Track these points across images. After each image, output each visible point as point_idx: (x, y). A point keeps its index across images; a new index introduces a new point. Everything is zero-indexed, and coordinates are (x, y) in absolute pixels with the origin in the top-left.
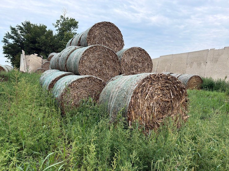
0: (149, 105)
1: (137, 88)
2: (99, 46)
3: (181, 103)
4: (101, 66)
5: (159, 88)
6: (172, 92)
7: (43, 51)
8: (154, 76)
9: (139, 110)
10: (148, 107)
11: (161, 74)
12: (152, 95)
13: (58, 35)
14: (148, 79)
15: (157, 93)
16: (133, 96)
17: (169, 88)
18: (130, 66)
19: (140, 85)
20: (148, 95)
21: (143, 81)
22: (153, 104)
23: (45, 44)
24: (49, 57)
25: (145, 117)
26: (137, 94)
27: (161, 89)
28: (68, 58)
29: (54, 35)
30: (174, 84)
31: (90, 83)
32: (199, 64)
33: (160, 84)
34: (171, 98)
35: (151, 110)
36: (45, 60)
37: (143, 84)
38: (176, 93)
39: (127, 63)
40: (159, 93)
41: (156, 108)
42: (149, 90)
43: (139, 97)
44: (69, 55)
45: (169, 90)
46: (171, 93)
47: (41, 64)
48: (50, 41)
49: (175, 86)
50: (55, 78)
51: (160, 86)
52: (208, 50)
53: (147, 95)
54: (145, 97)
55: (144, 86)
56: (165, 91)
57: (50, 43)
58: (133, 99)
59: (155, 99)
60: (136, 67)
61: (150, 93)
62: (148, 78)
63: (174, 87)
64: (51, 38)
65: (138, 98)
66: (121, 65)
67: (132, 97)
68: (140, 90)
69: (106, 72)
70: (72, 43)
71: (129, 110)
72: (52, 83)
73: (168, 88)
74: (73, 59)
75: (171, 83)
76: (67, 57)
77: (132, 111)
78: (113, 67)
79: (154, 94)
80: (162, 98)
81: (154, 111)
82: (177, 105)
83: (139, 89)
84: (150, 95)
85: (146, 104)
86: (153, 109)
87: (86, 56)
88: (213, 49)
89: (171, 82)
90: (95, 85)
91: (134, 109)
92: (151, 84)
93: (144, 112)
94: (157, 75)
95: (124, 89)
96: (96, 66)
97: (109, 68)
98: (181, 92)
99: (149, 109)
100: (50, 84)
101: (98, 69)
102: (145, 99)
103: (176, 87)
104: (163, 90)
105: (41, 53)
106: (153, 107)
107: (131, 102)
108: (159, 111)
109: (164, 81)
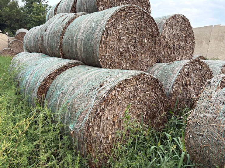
2: (134, 7)
7: (8, 27)
13: (25, 7)
23: (9, 17)
24: (16, 34)
28: (63, 33)
29: (20, 7)
36: (12, 37)
44: (65, 28)
47: (7, 43)
48: (15, 14)
50: (48, 74)
52: (212, 26)
57: (16, 16)
64: (17, 10)
70: (58, 10)
72: (45, 84)
74: (80, 35)
76: (62, 30)
87: (112, 28)
88: (219, 25)
100: (41, 87)
105: (6, 29)
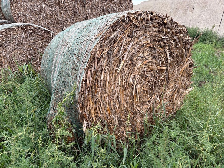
0: (126, 81)
1: (98, 46)
3: (182, 70)
4: (52, 7)
5: (147, 44)
6: (170, 51)
8: (136, 16)
9: (106, 95)
10: (123, 87)
11: (151, 13)
12: (131, 60)
14: (124, 24)
15: (142, 55)
16: (90, 67)
17: (165, 43)
18: (100, 8)
19: (106, 39)
20: (123, 62)
21: (113, 28)
22: (134, 78)
25: (117, 106)
26: (99, 60)
27: (150, 47)
30: (174, 34)
31: (27, 38)
32: (185, 11)
33: (148, 36)
34: (167, 62)
35: (131, 90)
37: (113, 36)
38: (175, 52)
39: (96, 3)
40: (145, 54)
41: (139, 87)
42: (125, 50)
43: (103, 68)
45: (165, 46)
46: (168, 53)
49: (176, 38)
51: (148, 41)
53: (120, 61)
54: (118, 67)
55: (115, 42)
56: (157, 50)
58: (89, 73)
59: (139, 69)
60: (109, 10)
61: (127, 56)
62: (123, 21)
63: (174, 41)
65: (102, 71)
66: (86, 6)
67: (87, 70)
68: (104, 52)
69: (63, 18)
71: (82, 100)
73: (163, 44)
75: (168, 33)
77: (88, 100)
78: (73, 9)
79: (135, 58)
80: (150, 64)
81: (136, 92)
82: (175, 74)
83: (103, 50)
84: (129, 61)
85: (120, 80)
86: (133, 89)
89: (169, 31)
90: (38, 40)
91: (93, 96)
92: (131, 36)
93: (115, 98)
94: (143, 15)
95: (74, 48)
96: (42, 8)
97: (66, 11)
98: (184, 50)
99: (125, 89)
101: (48, 14)
102: (116, 71)
103: (177, 41)
104: (154, 48)
106: (133, 85)
107: (86, 81)
108: (144, 91)
109: (156, 29)
